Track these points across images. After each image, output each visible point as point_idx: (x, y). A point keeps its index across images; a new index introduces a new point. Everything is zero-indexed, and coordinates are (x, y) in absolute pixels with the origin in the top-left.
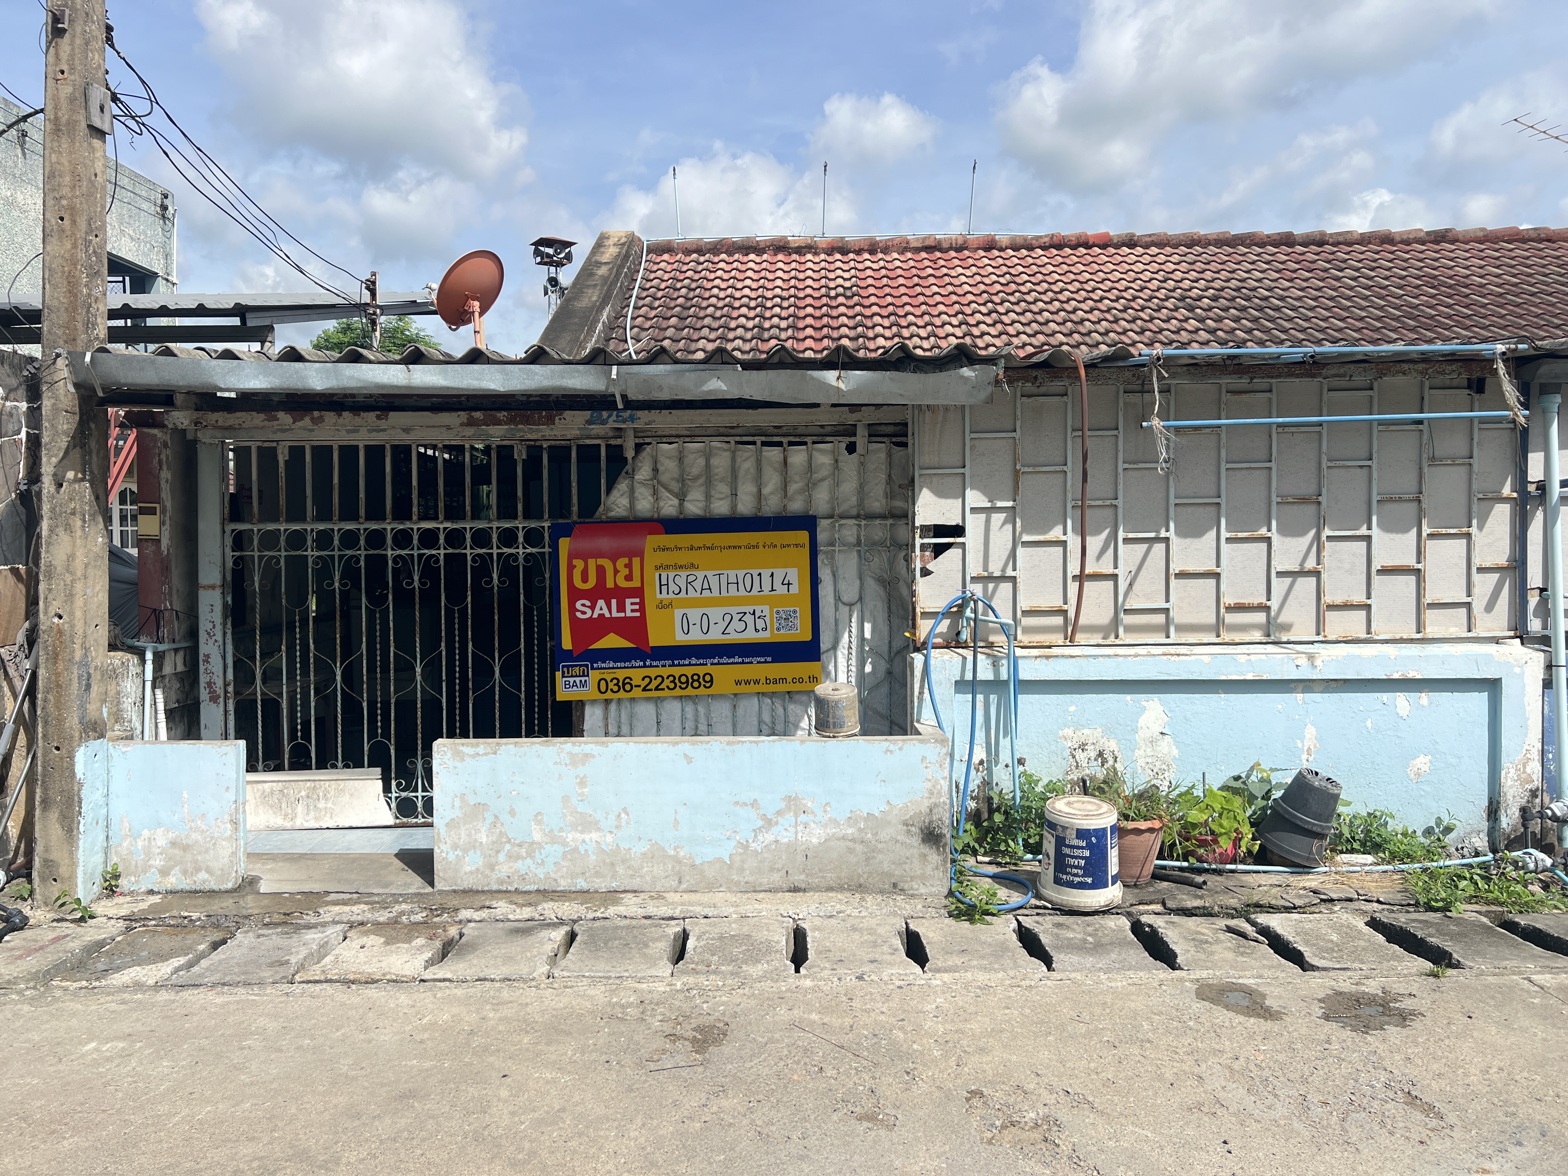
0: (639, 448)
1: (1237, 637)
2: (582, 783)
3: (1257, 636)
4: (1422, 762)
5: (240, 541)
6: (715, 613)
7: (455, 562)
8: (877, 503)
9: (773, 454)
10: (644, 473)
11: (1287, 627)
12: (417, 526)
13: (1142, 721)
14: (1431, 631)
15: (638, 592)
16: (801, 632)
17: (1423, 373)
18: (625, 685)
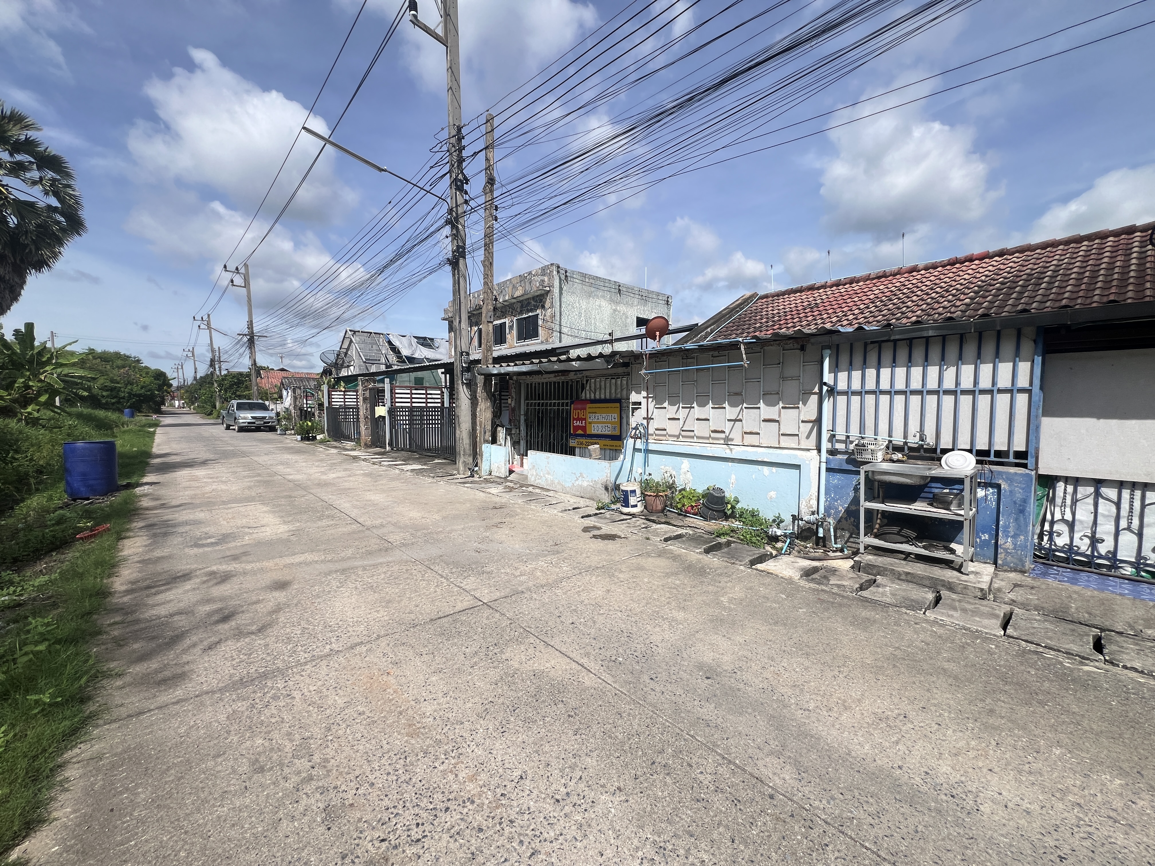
0: (587, 381)
1: (715, 442)
3: (722, 442)
4: (773, 494)
5: (527, 405)
6: (600, 426)
9: (613, 381)
10: (588, 388)
11: (732, 440)
13: (683, 466)
15: (585, 419)
16: (617, 433)
18: (583, 443)
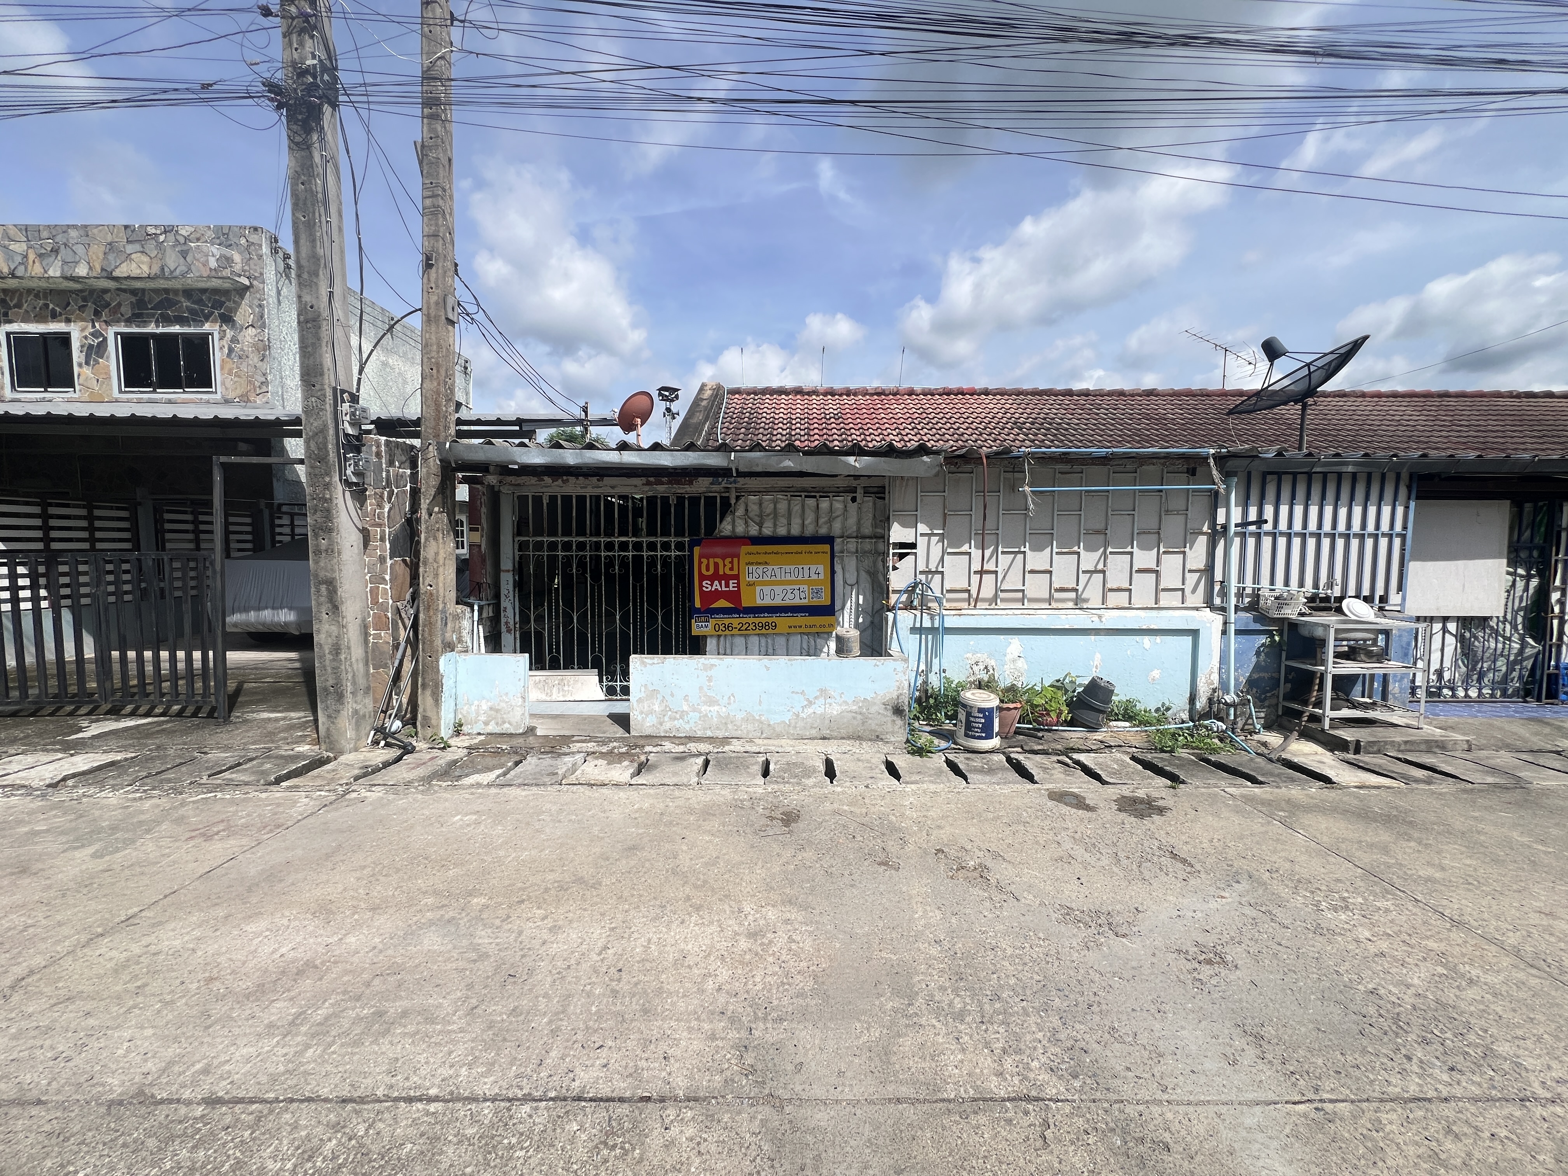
0: (738, 498)
1: (1060, 605)
2: (710, 679)
3: (1071, 605)
4: (1156, 673)
5: (522, 546)
6: (778, 589)
7: (638, 559)
8: (867, 530)
9: (811, 502)
10: (740, 512)
11: (1086, 601)
12: (618, 540)
13: (1008, 651)
14: (1162, 603)
15: (737, 577)
16: (825, 600)
17: (1164, 464)
18: (728, 627)
